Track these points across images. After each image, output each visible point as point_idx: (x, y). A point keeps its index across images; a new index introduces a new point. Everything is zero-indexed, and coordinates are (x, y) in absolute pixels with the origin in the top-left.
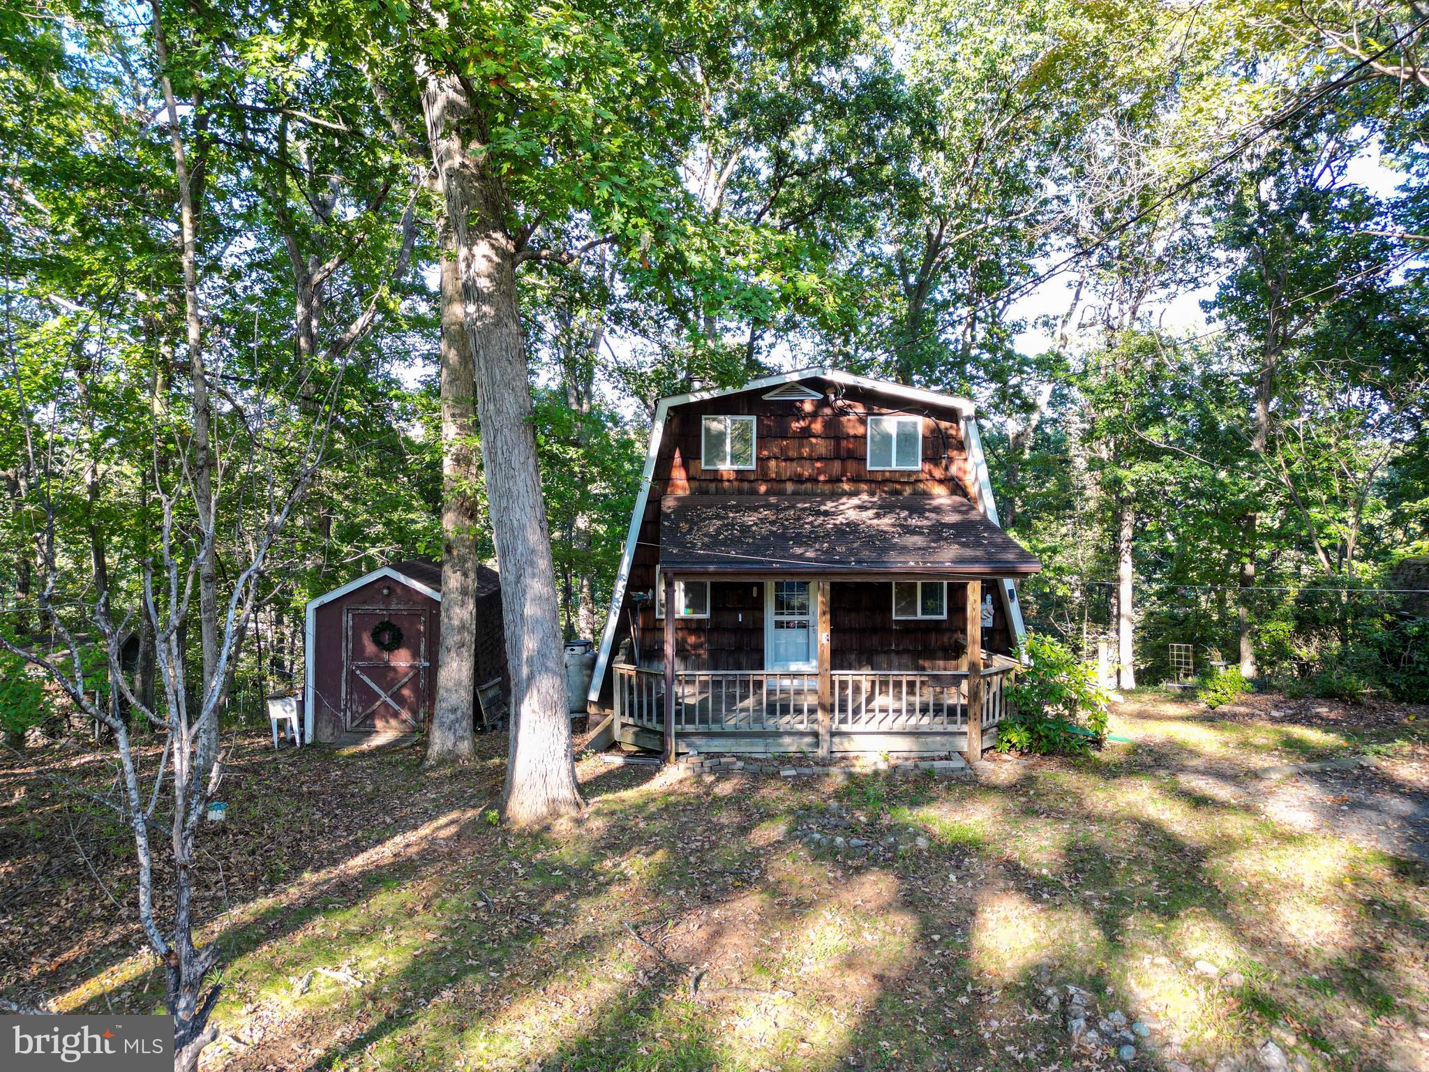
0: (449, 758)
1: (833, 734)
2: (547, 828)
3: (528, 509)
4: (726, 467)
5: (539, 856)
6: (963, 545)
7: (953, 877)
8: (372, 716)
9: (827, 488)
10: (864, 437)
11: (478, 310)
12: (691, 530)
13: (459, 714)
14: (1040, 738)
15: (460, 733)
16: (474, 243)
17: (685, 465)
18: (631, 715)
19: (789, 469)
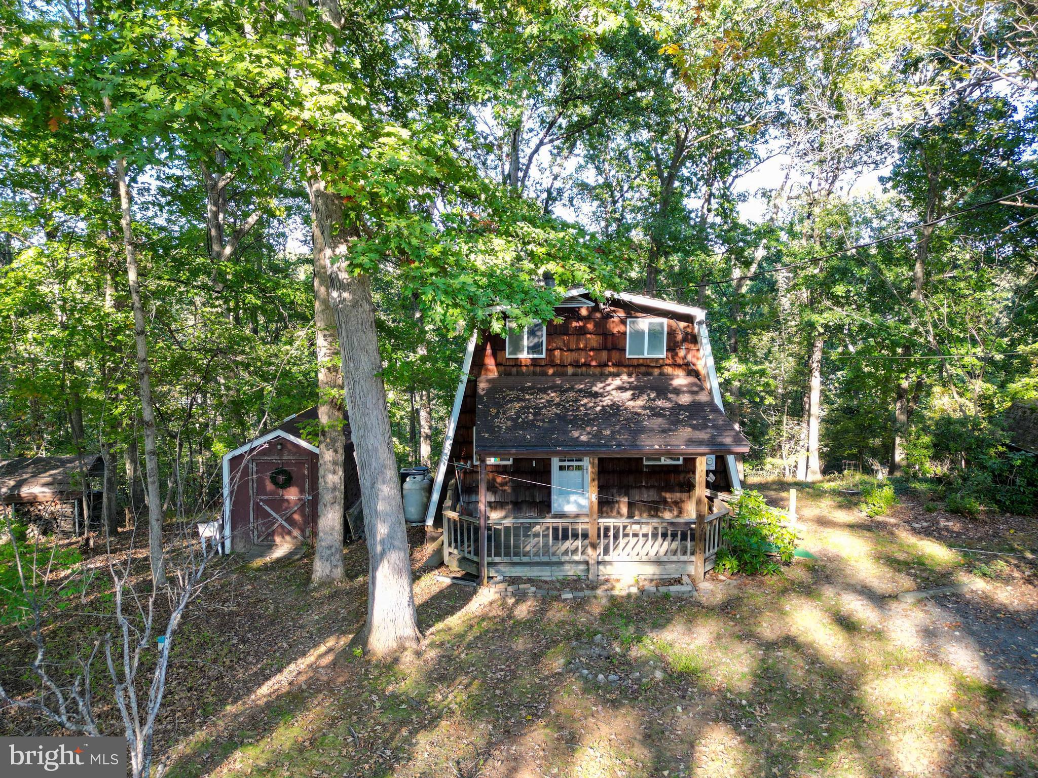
0: (327, 582)
1: (599, 563)
2: (396, 660)
3: (379, 436)
4: (524, 356)
5: (391, 688)
6: (694, 427)
7: (679, 709)
8: (273, 534)
9: (598, 370)
10: (625, 334)
11: (340, 296)
12: (498, 412)
13: (333, 550)
14: (746, 563)
15: (335, 563)
16: (336, 246)
17: (494, 355)
18: (456, 547)
19: (569, 357)
